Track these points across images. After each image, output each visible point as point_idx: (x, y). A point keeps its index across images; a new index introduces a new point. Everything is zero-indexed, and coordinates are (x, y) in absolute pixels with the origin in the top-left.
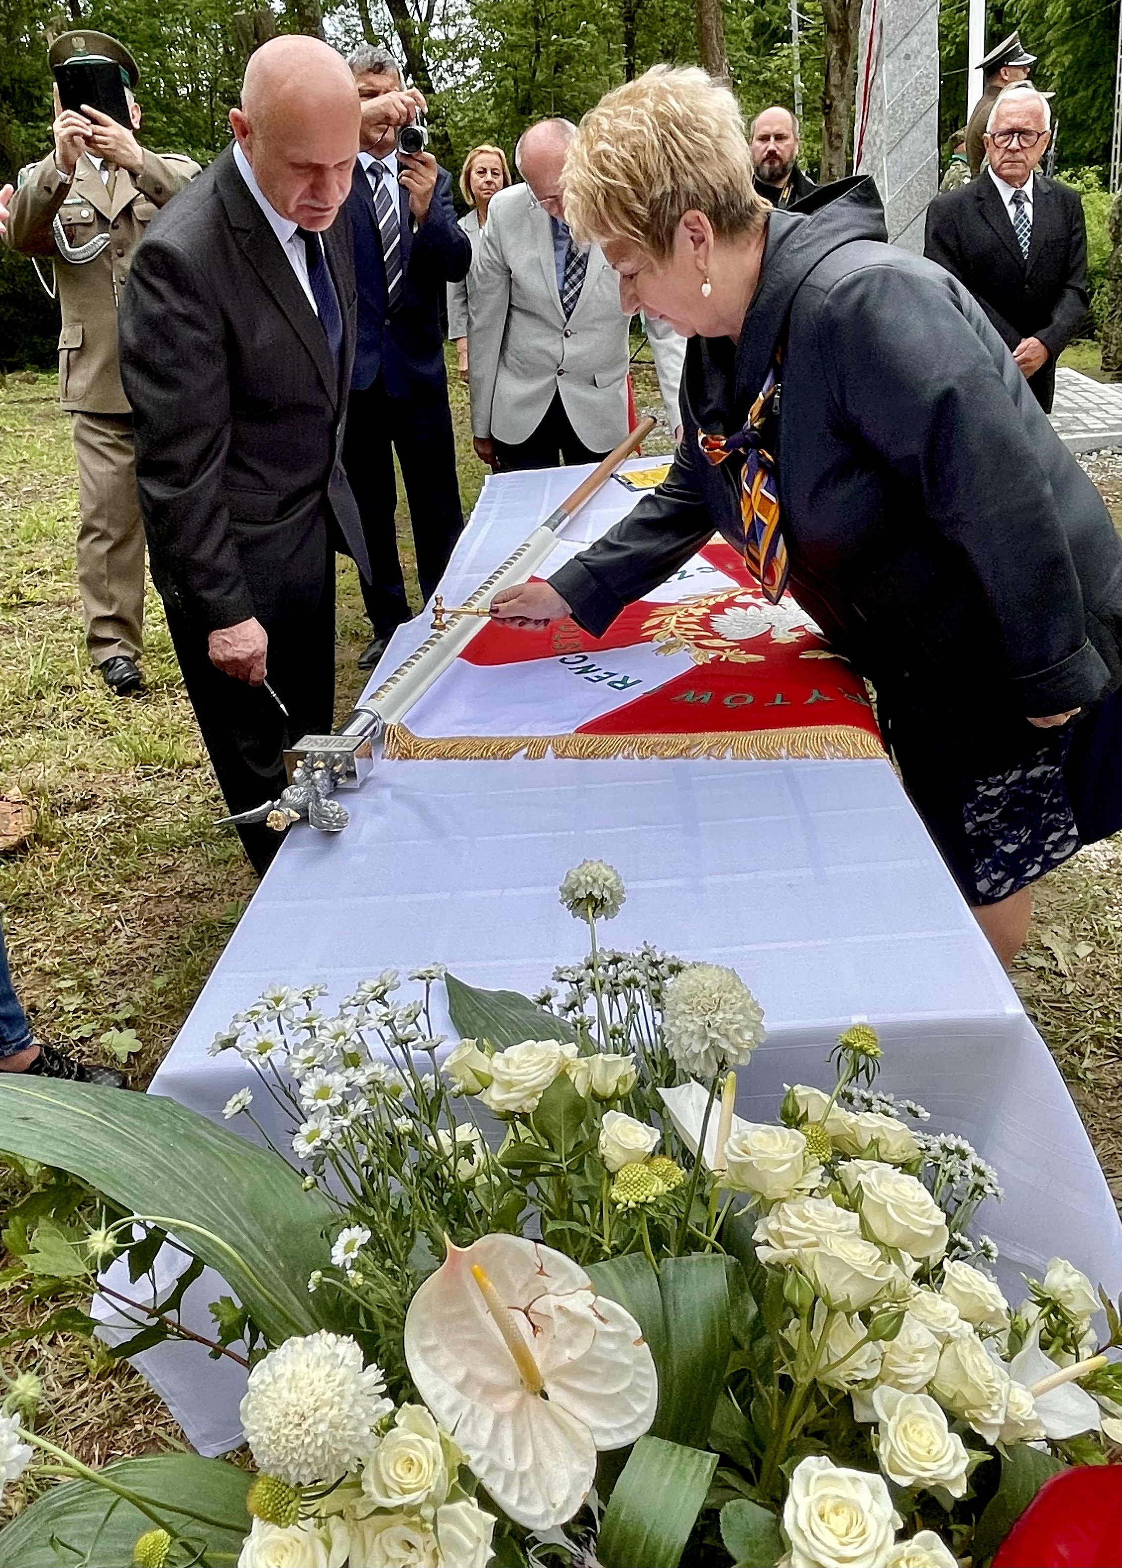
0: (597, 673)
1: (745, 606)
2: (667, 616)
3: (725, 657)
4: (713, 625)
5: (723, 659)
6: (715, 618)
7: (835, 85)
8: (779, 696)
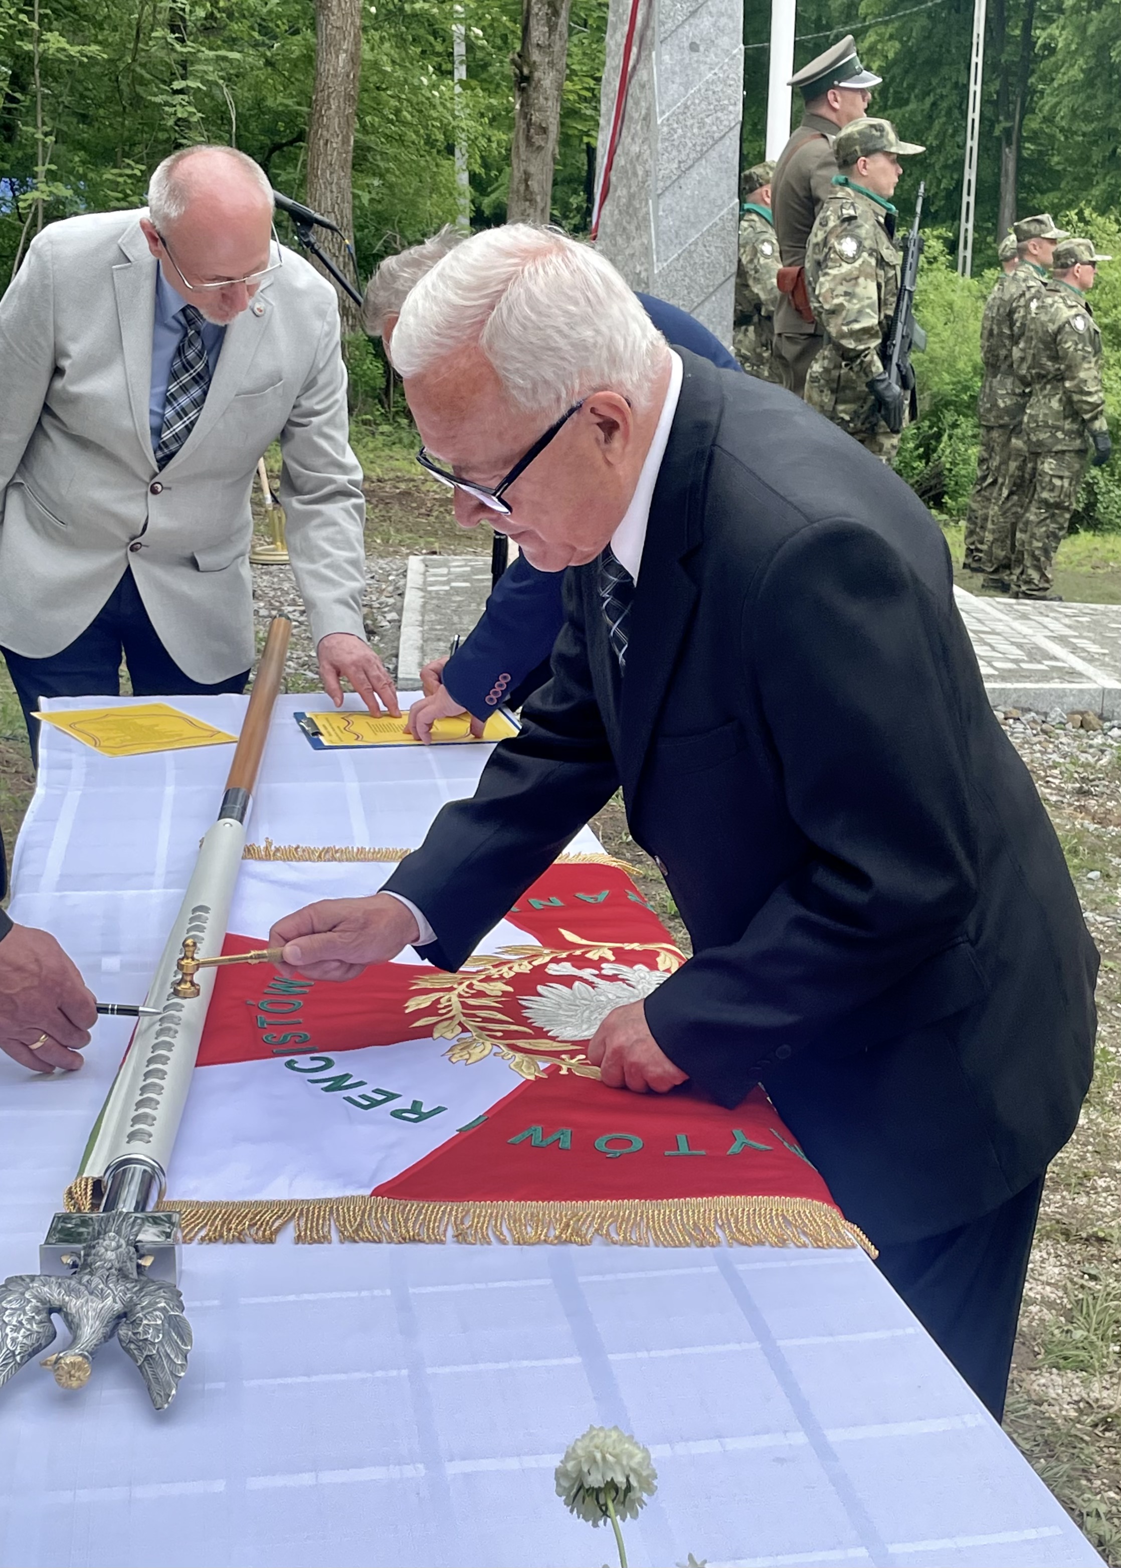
0: (361, 1090)
1: (568, 981)
2: (441, 994)
3: (565, 1068)
4: (527, 1013)
5: (564, 1072)
6: (526, 1001)
7: (538, 45)
8: (682, 1139)
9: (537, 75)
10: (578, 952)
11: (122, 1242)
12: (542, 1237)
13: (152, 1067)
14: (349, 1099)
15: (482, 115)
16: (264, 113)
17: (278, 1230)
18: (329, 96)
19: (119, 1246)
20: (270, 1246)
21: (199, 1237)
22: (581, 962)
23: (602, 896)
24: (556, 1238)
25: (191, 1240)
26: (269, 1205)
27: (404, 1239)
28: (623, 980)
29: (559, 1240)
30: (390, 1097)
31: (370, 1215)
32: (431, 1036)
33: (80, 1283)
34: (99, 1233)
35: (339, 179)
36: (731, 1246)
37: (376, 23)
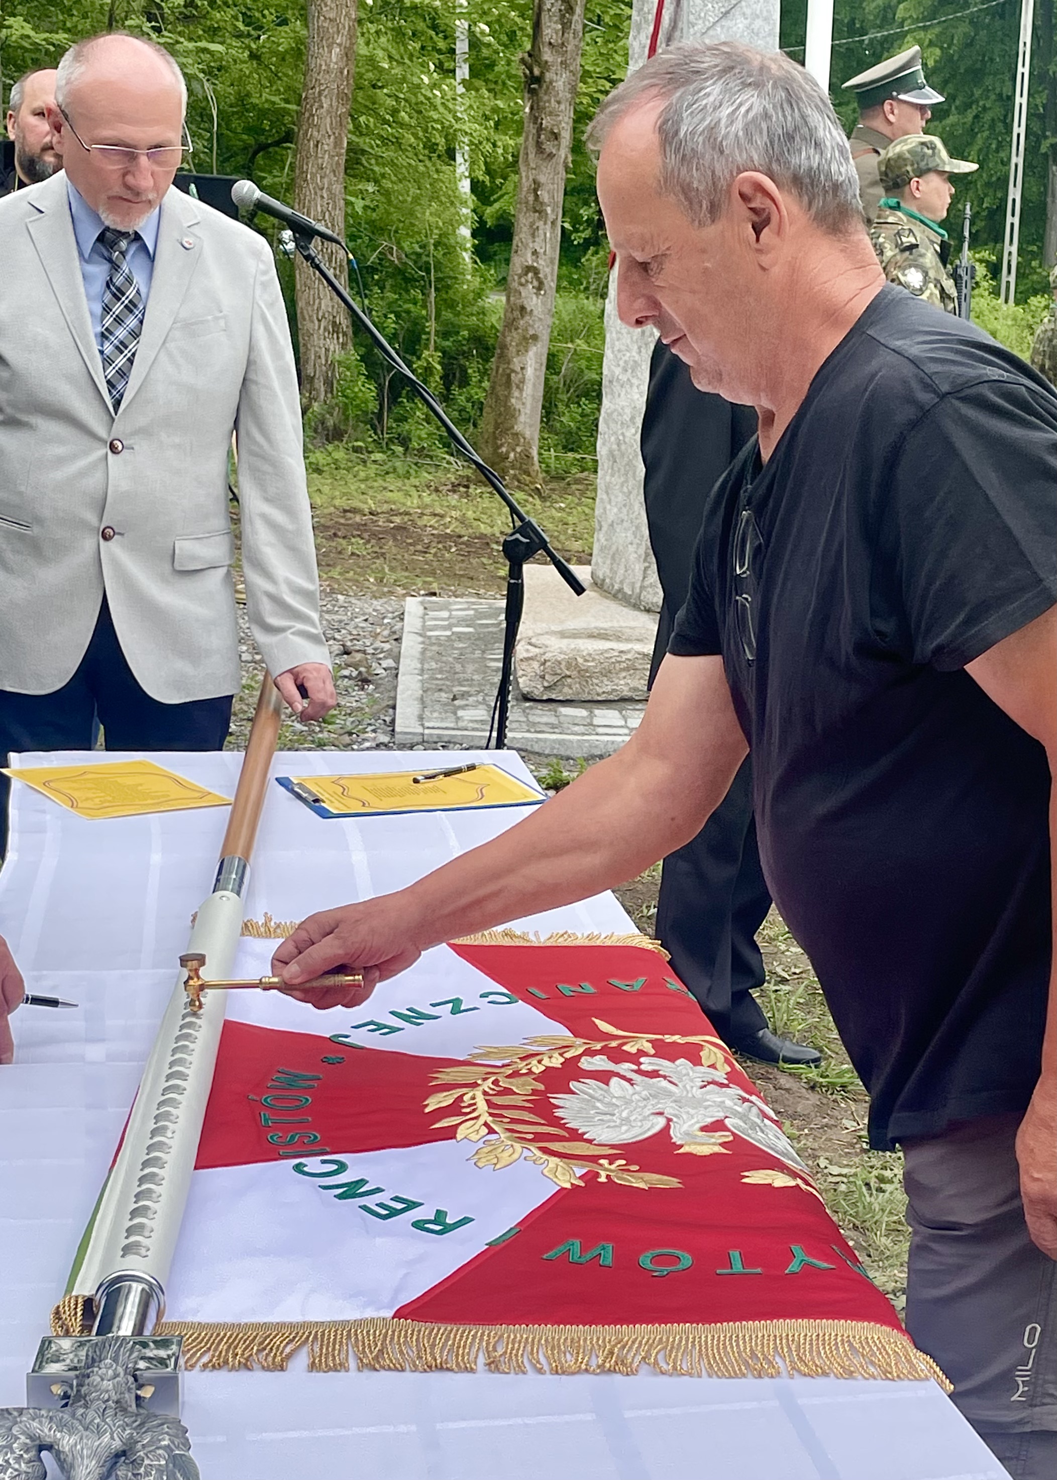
0: (378, 1198)
1: (603, 1077)
2: (464, 1090)
3: (603, 1174)
4: (559, 1113)
5: (603, 1179)
6: (558, 1099)
7: (550, 43)
8: (735, 1255)
9: (548, 76)
10: (614, 1044)
11: (120, 1370)
12: (583, 1366)
13: (147, 1171)
14: (365, 1208)
15: (487, 118)
16: (248, 111)
17: (289, 1356)
18: (320, 93)
19: (116, 1376)
20: (281, 1373)
21: (201, 1363)
22: (617, 1056)
23: (638, 984)
24: (599, 1367)
25: (193, 1366)
26: (281, 1326)
27: (430, 1367)
28: (665, 1077)
29: (603, 1370)
30: (411, 1205)
31: (392, 1339)
32: (454, 1137)
33: (73, 1415)
34: (93, 1360)
35: (330, 184)
36: (792, 1377)
37: (372, 15)
